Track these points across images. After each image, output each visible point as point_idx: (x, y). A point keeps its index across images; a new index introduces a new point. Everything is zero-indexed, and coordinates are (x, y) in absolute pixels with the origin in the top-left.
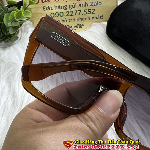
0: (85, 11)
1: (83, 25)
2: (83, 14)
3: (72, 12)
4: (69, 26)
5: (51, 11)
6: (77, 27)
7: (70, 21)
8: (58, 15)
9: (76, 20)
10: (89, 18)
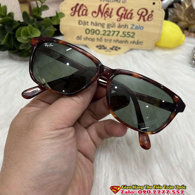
0: (125, 33)
1: (119, 48)
2: (120, 36)
3: (109, 32)
4: (103, 46)
5: (86, 27)
6: (112, 49)
7: (106, 41)
8: (94, 32)
9: (113, 41)
10: (127, 42)
